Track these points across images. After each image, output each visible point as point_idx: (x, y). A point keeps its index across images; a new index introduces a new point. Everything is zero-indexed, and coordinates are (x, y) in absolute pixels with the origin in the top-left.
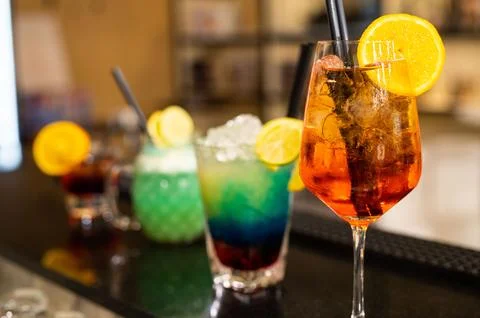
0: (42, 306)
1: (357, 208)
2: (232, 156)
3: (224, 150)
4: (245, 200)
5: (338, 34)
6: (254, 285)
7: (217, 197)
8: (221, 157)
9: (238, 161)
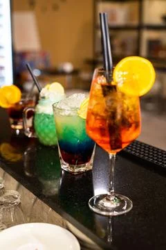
2: (67, 113)
4: (73, 133)
6: (76, 170)
9: (69, 116)
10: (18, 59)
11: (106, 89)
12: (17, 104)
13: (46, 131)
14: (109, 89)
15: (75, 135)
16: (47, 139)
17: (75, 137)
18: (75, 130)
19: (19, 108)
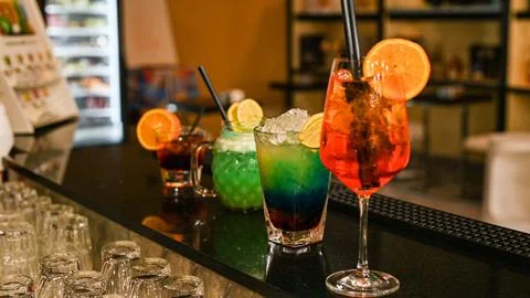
0: (137, 253)
1: (362, 181)
2: (281, 139)
3: (276, 135)
5: (352, 52)
7: (270, 172)
8: (274, 142)
9: (285, 144)
10: (132, 83)
11: (352, 89)
12: (175, 142)
13: (236, 182)
14: (357, 89)
15: (294, 177)
16: (237, 198)
17: (295, 181)
18: (295, 169)
19: (179, 148)
